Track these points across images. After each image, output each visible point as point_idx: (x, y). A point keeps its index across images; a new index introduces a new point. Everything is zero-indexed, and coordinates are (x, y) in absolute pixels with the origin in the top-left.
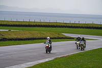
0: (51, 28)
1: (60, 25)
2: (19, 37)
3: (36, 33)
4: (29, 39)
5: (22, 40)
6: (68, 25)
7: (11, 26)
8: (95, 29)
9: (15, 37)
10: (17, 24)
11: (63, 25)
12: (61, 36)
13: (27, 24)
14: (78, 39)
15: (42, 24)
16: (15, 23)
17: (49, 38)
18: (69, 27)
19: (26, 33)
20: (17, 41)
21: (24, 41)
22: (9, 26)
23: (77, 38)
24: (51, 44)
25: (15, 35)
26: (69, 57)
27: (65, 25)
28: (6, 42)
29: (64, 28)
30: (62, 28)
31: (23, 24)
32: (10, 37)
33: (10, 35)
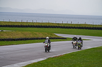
0: (44, 29)
1: (53, 25)
2: (11, 37)
4: (21, 39)
6: (60, 25)
7: (4, 26)
8: (87, 30)
9: (8, 37)
10: (10, 24)
11: (55, 25)
12: (54, 37)
13: (20, 25)
14: (75, 39)
15: (35, 25)
16: (7, 24)
17: (48, 38)
18: (62, 27)
19: (18, 34)
20: (10, 42)
21: (17, 42)
22: (1, 26)
23: (73, 38)
24: (50, 43)
25: (8, 35)
26: (61, 57)
27: (57, 25)
29: (57, 29)
30: (54, 29)
31: (15, 25)
32: (3, 37)
33: (2, 35)
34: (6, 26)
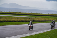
2: (40, 20)
3: (47, 18)
5: (41, 21)
7: (37, 15)
9: (38, 20)
15: (49, 15)
16: (38, 14)
19: (43, 19)
22: (36, 15)
28: (34, 22)
32: (36, 20)
34: (38, 15)
